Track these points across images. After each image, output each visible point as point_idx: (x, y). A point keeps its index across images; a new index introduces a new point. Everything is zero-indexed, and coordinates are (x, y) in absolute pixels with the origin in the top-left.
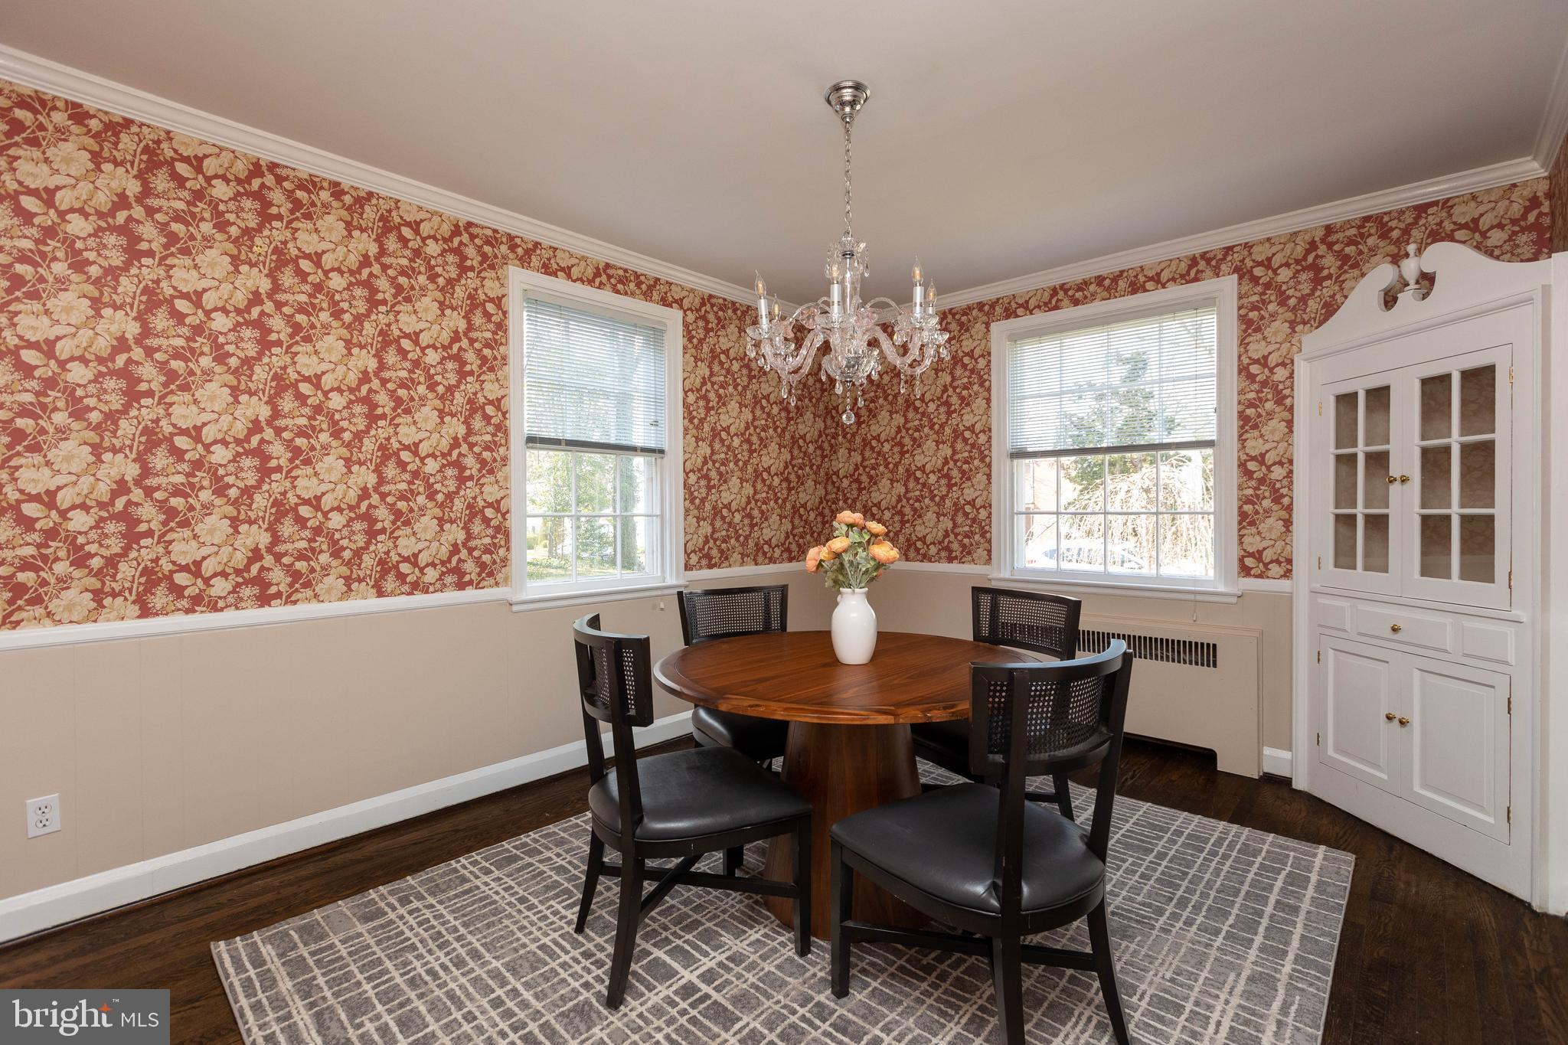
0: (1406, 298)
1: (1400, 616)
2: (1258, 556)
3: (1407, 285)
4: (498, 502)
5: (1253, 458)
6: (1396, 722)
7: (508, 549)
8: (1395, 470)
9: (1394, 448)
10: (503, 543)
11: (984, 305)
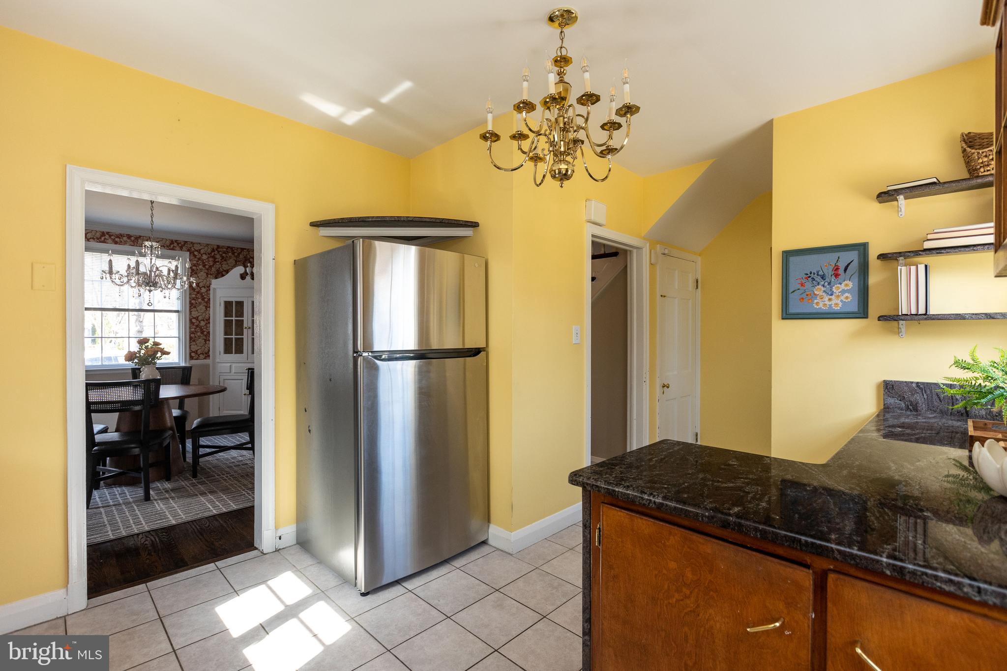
2: (196, 352)
5: (194, 318)
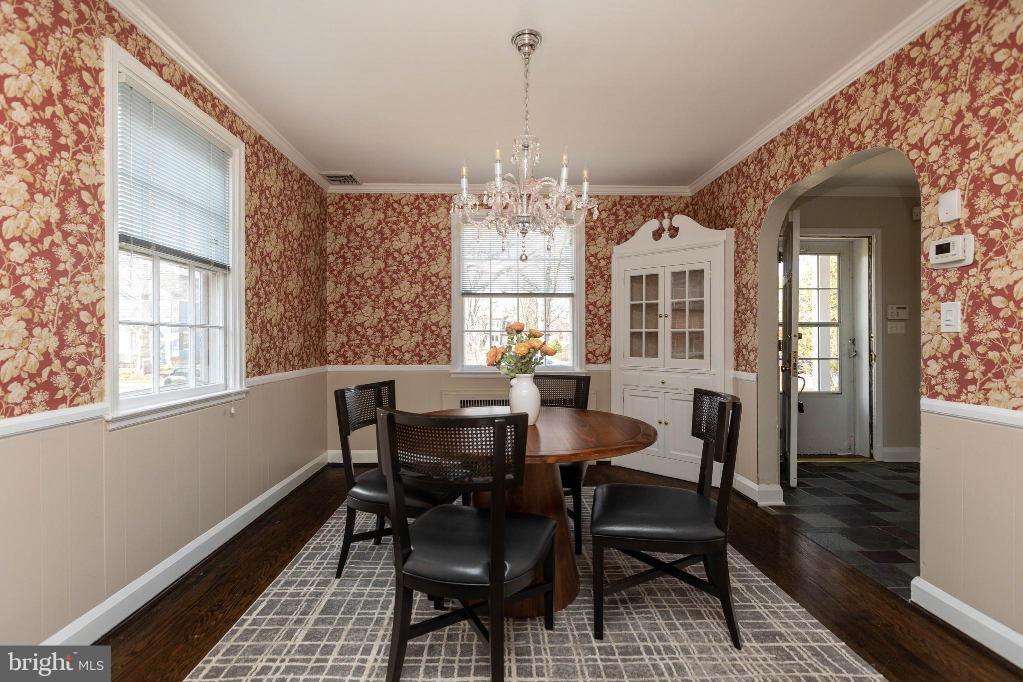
0: (665, 235)
1: (665, 376)
3: (664, 230)
4: (94, 304)
6: (663, 424)
7: (103, 360)
8: (661, 311)
9: (660, 302)
10: (98, 352)
11: (446, 196)
